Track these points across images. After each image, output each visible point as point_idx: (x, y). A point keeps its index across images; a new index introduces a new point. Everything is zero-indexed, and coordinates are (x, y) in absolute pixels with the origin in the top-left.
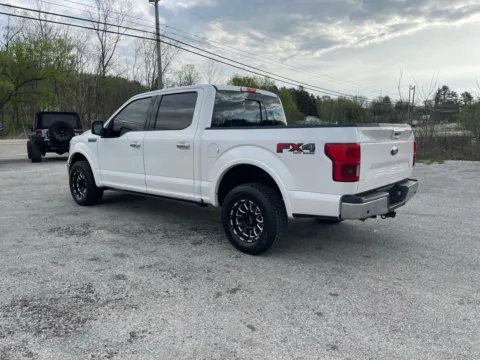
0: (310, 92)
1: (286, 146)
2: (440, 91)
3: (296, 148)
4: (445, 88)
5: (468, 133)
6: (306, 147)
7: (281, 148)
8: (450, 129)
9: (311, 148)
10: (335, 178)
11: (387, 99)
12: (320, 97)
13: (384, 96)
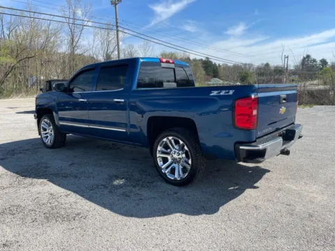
0: (214, 61)
2: (304, 58)
4: (308, 56)
5: (327, 87)
8: (315, 85)
11: (267, 65)
12: (221, 64)
13: (265, 63)
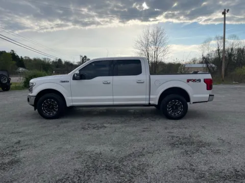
1: (191, 80)
3: (194, 81)
4: (85, 57)
6: (198, 80)
7: (188, 81)
9: (199, 80)
10: (208, 89)
12: (23, 57)
